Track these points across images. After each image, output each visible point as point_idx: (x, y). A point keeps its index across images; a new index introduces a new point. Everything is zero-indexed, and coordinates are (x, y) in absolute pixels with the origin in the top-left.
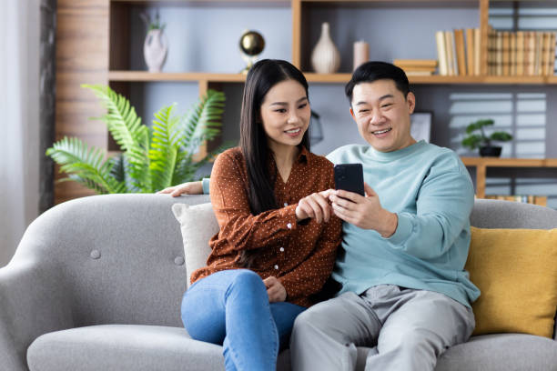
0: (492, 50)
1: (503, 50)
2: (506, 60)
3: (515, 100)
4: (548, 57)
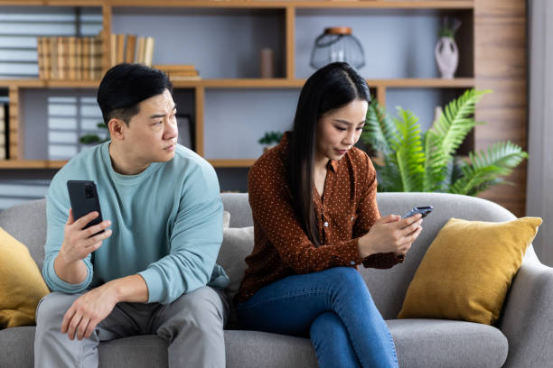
0: (98, 56)
1: (89, 56)
2: (86, 61)
3: (79, 105)
4: (46, 62)
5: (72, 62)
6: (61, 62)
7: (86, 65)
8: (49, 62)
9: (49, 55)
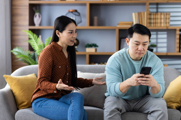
3: (157, 34)
4: (168, 21)
5: (159, 21)
6: (163, 21)
7: (154, 20)
8: (166, 21)
9: (166, 19)
